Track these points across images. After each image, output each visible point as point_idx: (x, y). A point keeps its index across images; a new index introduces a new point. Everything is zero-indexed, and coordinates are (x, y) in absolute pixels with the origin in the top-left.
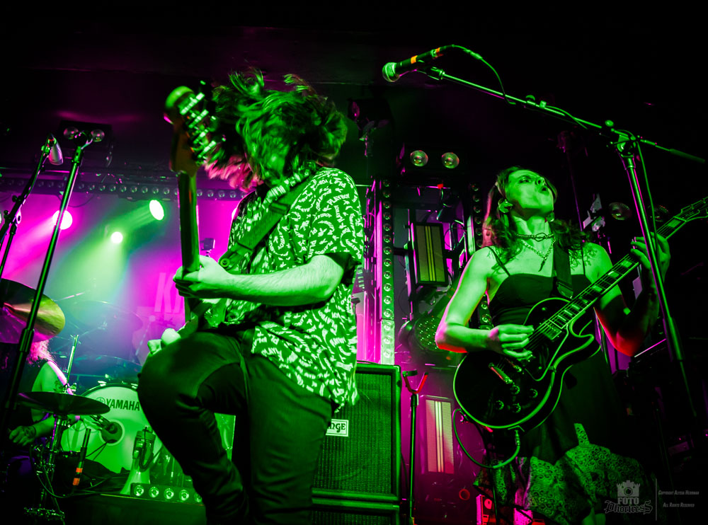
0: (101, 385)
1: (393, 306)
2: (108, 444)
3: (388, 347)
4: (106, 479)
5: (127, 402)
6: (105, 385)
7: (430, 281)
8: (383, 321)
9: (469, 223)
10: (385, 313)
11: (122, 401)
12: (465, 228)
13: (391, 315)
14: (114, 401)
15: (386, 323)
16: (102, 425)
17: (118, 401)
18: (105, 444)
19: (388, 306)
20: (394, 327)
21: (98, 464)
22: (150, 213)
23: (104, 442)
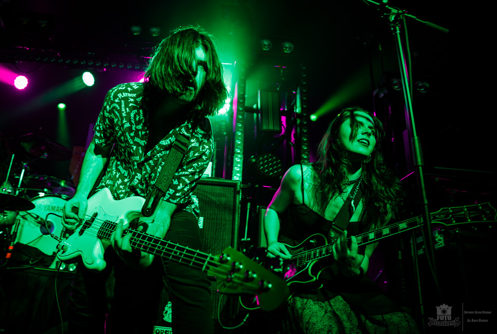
0: (40, 196)
1: (242, 145)
2: (44, 236)
3: (238, 172)
4: (41, 258)
5: (58, 207)
6: (43, 195)
7: (269, 129)
8: (235, 155)
9: (298, 91)
10: (237, 150)
11: (55, 207)
12: (295, 95)
13: (241, 150)
14: (49, 206)
15: (237, 157)
16: (39, 223)
17: (52, 207)
18: (42, 236)
19: (239, 145)
20: (242, 159)
21: (36, 249)
22: (82, 81)
23: (42, 234)
